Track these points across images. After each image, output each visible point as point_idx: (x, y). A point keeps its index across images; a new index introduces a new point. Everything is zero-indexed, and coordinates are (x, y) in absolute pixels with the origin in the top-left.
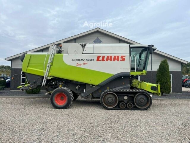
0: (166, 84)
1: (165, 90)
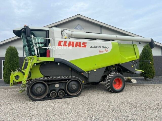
0: (150, 69)
1: (149, 75)
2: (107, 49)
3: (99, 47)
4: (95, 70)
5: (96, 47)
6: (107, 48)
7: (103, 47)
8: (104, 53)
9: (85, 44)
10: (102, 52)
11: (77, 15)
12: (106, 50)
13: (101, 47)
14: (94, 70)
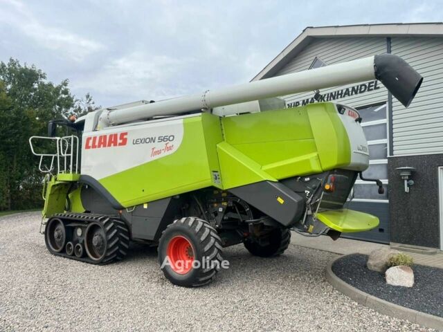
2: (170, 144)
3: (152, 140)
4: (145, 206)
5: (145, 140)
6: (171, 138)
7: (162, 139)
8: (163, 154)
9: (125, 137)
10: (159, 152)
11: (304, 31)
12: (168, 146)
13: (157, 140)
14: (142, 204)
